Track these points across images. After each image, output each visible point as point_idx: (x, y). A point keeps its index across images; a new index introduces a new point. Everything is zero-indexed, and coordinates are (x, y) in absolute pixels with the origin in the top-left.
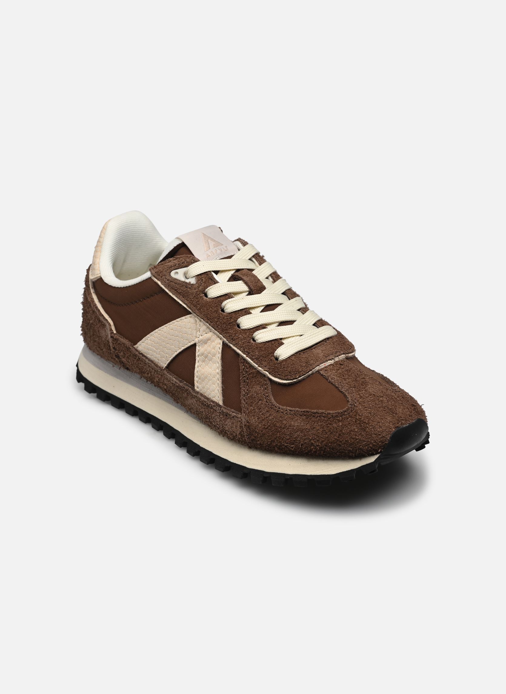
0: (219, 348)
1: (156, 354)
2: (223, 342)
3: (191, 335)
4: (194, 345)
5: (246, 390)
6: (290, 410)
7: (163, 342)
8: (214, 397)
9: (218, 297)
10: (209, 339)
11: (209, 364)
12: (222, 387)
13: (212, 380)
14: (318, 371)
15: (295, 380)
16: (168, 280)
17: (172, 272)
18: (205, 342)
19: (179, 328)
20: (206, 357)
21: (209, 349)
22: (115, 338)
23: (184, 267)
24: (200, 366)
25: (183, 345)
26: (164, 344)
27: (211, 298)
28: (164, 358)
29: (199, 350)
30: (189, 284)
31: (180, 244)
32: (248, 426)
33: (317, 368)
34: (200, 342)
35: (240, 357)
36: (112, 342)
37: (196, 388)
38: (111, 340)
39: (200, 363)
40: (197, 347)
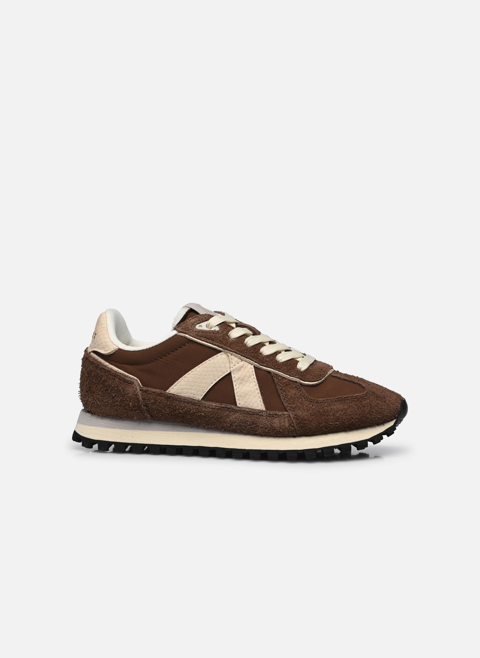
0: (253, 371)
1: (192, 390)
2: (254, 366)
3: (224, 367)
4: (230, 374)
5: (284, 395)
6: (327, 400)
7: (199, 379)
8: (258, 406)
9: (240, 337)
10: (242, 367)
11: (246, 385)
12: (262, 398)
13: (252, 394)
14: (330, 375)
15: (321, 381)
16: (195, 332)
17: (196, 326)
18: (239, 369)
19: (213, 365)
20: (243, 380)
21: (244, 374)
22: (144, 390)
23: (205, 321)
24: (239, 388)
25: (218, 377)
26: (200, 380)
27: (235, 338)
28: (200, 391)
29: (235, 377)
30: (215, 331)
31: (188, 311)
32: (297, 417)
33: (329, 373)
34: (235, 370)
35: (272, 373)
36: (141, 394)
37: (238, 405)
38: (140, 393)
39: (238, 386)
40: (232, 375)
